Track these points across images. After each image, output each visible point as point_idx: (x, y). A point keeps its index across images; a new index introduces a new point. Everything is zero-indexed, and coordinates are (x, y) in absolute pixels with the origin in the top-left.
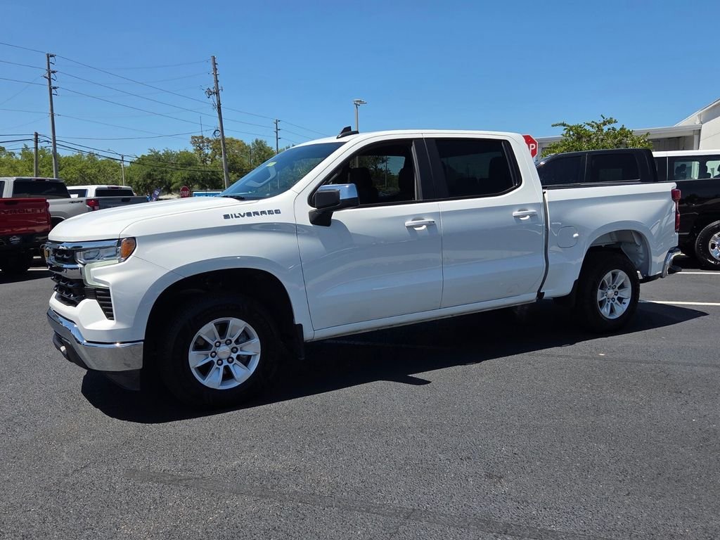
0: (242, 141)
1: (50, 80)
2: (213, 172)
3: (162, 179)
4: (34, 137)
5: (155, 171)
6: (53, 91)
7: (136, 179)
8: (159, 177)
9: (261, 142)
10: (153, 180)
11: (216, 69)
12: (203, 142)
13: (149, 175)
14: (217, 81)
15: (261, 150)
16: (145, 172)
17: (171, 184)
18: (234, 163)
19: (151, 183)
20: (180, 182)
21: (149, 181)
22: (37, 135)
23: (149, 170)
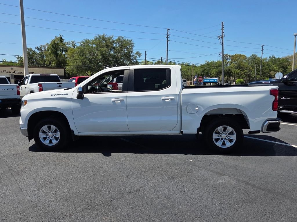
0: (245, 55)
1: (168, 38)
2: (229, 69)
3: (208, 72)
4: (161, 59)
5: (206, 69)
6: (168, 42)
7: (198, 72)
8: (207, 72)
9: (255, 55)
10: (204, 73)
11: (223, 28)
12: (227, 57)
13: (203, 71)
14: (223, 32)
15: (254, 59)
16: (202, 70)
17: (211, 74)
18: (240, 65)
19: (204, 74)
20: (214, 74)
21: (203, 73)
22: (162, 58)
23: (203, 69)
